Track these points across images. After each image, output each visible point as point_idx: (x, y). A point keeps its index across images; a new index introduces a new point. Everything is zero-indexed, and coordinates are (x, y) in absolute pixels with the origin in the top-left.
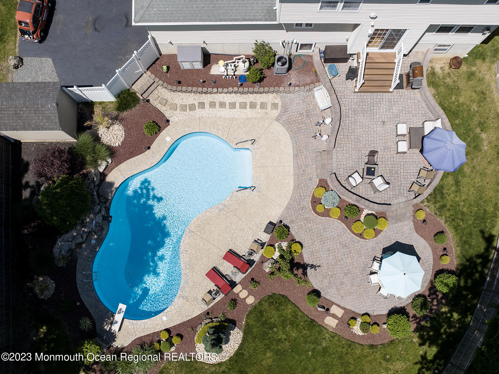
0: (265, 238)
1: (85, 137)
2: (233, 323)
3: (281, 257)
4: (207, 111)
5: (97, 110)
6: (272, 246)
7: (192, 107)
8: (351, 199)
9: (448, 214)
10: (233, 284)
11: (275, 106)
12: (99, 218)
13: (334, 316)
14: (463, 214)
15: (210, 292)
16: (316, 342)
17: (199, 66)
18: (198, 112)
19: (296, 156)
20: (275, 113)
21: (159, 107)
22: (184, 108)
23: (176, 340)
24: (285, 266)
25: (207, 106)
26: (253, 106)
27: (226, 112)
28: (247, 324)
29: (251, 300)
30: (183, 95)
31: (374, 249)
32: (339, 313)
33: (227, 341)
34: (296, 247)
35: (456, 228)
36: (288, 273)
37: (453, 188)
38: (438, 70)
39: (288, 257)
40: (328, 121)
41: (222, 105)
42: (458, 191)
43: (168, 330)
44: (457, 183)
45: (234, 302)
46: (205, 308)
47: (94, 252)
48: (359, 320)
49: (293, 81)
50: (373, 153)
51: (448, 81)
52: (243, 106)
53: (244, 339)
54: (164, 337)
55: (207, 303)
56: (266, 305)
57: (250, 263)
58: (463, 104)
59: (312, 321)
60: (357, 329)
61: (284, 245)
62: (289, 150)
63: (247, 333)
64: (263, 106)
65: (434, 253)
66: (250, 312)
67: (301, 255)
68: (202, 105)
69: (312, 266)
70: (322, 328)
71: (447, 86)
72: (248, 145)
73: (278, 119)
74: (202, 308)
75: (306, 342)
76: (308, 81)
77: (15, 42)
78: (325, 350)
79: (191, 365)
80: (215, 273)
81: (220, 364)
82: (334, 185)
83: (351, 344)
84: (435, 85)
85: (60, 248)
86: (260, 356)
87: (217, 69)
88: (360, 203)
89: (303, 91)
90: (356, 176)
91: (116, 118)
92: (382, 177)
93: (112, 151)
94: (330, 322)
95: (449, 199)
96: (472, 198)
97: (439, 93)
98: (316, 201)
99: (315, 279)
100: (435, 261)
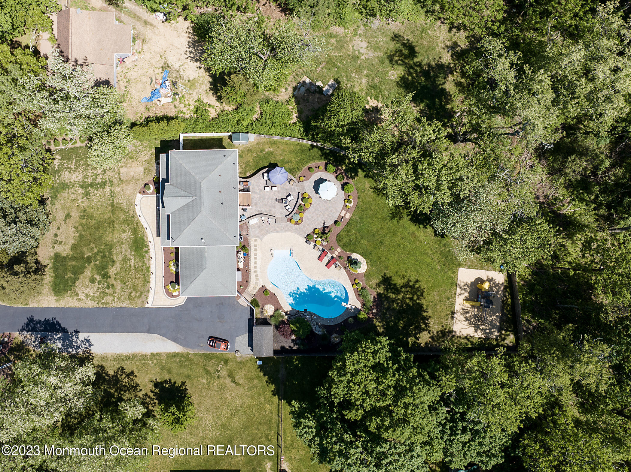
1: (272, 322)
2: (349, 257)
3: (321, 237)
4: (258, 269)
5: (259, 316)
6: (316, 241)
7: (257, 276)
8: (296, 208)
9: (301, 166)
10: (332, 257)
11: (256, 241)
12: (306, 314)
13: (345, 214)
14: (300, 160)
15: (336, 267)
16: (357, 222)
17: (240, 272)
18: (259, 273)
19: (277, 232)
20: (259, 240)
21: (257, 290)
22: (257, 280)
23: (357, 281)
24: (324, 236)
25: (256, 270)
26: (256, 250)
27: (259, 261)
28: (349, 251)
29: (339, 250)
30: (251, 280)
31: (316, 198)
32: (344, 212)
33: (357, 260)
34: (316, 231)
35: (307, 162)
36: (327, 235)
37: (290, 164)
39: (321, 235)
40: (263, 218)
41: (255, 263)
42: (291, 162)
43: (353, 285)
44: (288, 162)
45: (340, 257)
46: (342, 269)
47: (319, 317)
48: (347, 204)
49: (246, 233)
50: (276, 200)
51: (244, 166)
52: (256, 254)
53: (356, 253)
54: (355, 286)
55: (341, 268)
56: (341, 243)
57: (323, 250)
58: (253, 160)
59: (347, 223)
60: (350, 205)
61: (315, 236)
62: (275, 234)
63: (353, 251)
64: (255, 246)
65: (318, 172)
66: (344, 250)
67: (319, 229)
68: (256, 272)
69: (324, 224)
70: (351, 219)
71: (246, 167)
72: (273, 252)
73: (261, 240)
74: (343, 271)
75: (357, 226)
76: (245, 227)
77: (229, 354)
78: (360, 218)
79: (367, 275)
80: (328, 265)
81: (367, 263)
82: (290, 216)
83: (357, 207)
84: (245, 172)
85: (319, 331)
86: (363, 245)
87: (241, 265)
88: (298, 205)
89: (250, 229)
90: (287, 208)
91: (262, 308)
92: (287, 196)
93: (276, 310)
94: (348, 216)
95: (294, 165)
96: (294, 156)
97: (249, 170)
98: (297, 223)
99: (330, 223)
100: (321, 171)
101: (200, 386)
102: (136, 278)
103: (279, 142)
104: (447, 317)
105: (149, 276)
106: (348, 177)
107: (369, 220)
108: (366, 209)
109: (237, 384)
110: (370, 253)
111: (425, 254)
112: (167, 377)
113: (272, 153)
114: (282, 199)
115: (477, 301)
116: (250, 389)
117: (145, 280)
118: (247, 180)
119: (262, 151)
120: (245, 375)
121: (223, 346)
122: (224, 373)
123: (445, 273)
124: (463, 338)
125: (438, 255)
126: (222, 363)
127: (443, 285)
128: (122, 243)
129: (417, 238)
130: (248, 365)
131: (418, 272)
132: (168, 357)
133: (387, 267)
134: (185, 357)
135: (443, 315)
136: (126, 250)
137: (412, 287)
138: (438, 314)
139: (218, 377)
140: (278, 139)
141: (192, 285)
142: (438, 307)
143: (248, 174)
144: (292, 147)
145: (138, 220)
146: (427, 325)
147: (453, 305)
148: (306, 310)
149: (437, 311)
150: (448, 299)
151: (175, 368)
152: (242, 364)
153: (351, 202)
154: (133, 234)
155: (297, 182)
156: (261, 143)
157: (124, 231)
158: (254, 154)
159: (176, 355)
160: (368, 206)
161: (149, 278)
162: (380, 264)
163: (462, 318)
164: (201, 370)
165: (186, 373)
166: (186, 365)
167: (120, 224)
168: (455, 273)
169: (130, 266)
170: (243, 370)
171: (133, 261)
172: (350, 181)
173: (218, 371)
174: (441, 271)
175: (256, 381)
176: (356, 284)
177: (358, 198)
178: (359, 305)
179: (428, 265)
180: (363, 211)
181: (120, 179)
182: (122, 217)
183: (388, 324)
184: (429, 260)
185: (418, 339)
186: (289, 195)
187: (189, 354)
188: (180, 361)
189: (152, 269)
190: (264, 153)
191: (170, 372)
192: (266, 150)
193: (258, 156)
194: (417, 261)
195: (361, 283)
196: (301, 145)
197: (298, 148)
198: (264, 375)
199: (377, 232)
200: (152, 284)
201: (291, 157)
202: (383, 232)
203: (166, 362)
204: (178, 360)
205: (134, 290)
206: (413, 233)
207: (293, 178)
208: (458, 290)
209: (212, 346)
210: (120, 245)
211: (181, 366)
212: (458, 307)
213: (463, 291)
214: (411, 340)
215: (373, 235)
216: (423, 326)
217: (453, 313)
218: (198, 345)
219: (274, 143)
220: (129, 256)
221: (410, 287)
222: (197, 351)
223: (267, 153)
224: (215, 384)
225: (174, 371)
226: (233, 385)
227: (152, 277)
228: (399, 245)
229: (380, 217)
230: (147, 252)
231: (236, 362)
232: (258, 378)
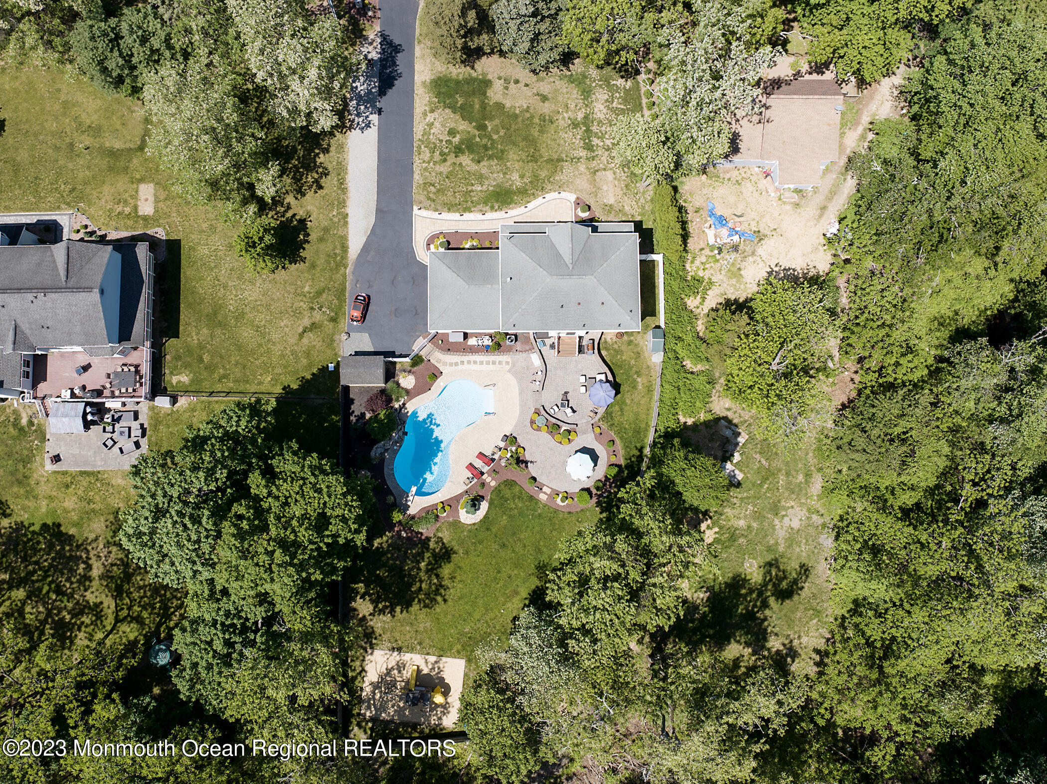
0: (502, 445)
1: (390, 385)
2: (483, 497)
3: (512, 456)
4: (466, 366)
5: (398, 367)
6: (506, 450)
7: (456, 364)
8: (554, 421)
9: (616, 429)
10: (482, 473)
11: (507, 363)
12: (401, 433)
13: (545, 493)
14: (625, 429)
15: (468, 479)
16: (534, 510)
17: (462, 340)
18: (460, 367)
19: (520, 394)
20: (508, 367)
21: (436, 364)
22: (451, 364)
23: (447, 508)
24: (513, 462)
25: (465, 363)
26: (494, 363)
27: (477, 367)
28: (491, 499)
29: (493, 484)
30: (451, 357)
31: (569, 451)
32: (548, 491)
33: (479, 509)
34: (521, 450)
35: (621, 438)
36: (515, 466)
37: (619, 413)
38: (609, 340)
39: (516, 456)
40: (540, 373)
41: (475, 362)
42: (622, 415)
43: (442, 503)
44: (622, 410)
45: (483, 484)
46: (466, 488)
47: (396, 453)
48: (561, 496)
49: (518, 349)
50: (566, 393)
51: (616, 346)
52: (488, 363)
53: (489, 508)
54: (440, 506)
55: (467, 486)
56: (503, 486)
57: (493, 460)
58: (625, 360)
59: (532, 496)
60: (559, 501)
61: (514, 449)
62: (517, 390)
63: (491, 503)
64: (500, 363)
65: (608, 454)
66: (493, 491)
67: (524, 455)
68: (462, 362)
69: (531, 462)
70: (537, 501)
71: (615, 350)
72: (491, 387)
73: (509, 371)
74: (462, 489)
75: (528, 510)
76: (527, 348)
77: (344, 323)
78: (540, 515)
79: (456, 524)
80: (471, 467)
81: (474, 524)
82: (543, 412)
83: (556, 511)
84: (607, 349)
85: (375, 452)
86: (500, 519)
87: (472, 341)
88: (559, 423)
89: (525, 355)
90: (555, 407)
91: (410, 372)
92: (571, 408)
93: (407, 392)
94: (543, 497)
95: (616, 420)
96: (631, 419)
97: (609, 354)
98: (532, 422)
99: (533, 470)
100: (608, 458)
101: (299, 283)
102: (455, 193)
103: (651, 399)
104: (392, 640)
105: (458, 211)
106: (599, 496)
107: (537, 528)
108: (553, 524)
109: (301, 335)
110: (488, 529)
111: (487, 610)
112: (313, 237)
113: (634, 387)
114: (568, 401)
115: (416, 685)
116: (293, 353)
117: (452, 205)
118: (596, 351)
119: (638, 374)
120: (314, 346)
121: (357, 314)
122: (317, 316)
123: (458, 639)
124: (361, 666)
125: (485, 630)
126: (332, 314)
127: (440, 636)
128: (505, 174)
129: (509, 598)
130: (329, 351)
131: (460, 598)
132: (342, 237)
133: (467, 553)
134: (341, 262)
135: (397, 635)
136: (495, 180)
137: (437, 592)
138: (398, 629)
139: (312, 309)
140: (656, 396)
141: (445, 267)
142: (408, 628)
143: (604, 353)
144: (644, 416)
145: (539, 196)
146: (382, 612)
147: (412, 650)
148: (406, 434)
149: (402, 626)
150: (420, 644)
151: (327, 247)
152: (331, 342)
153: (563, 501)
154: (517, 189)
155: (592, 422)
156: (650, 372)
157: (522, 177)
158: (633, 362)
159: (345, 248)
160: (557, 526)
161: (454, 212)
162: (473, 543)
163: (392, 663)
164: (322, 284)
165: (319, 263)
166: (330, 263)
167: (533, 171)
168: (458, 655)
169: (473, 185)
170: (321, 343)
171: (479, 188)
172: (595, 500)
173: (320, 308)
174: (461, 634)
175: (305, 361)
176: (443, 508)
177: (570, 513)
178: (412, 511)
179: (470, 614)
180: (550, 519)
181: (597, 171)
182: (543, 174)
183: (384, 553)
184: (477, 615)
185: (362, 597)
186: (574, 411)
187: (346, 268)
188: (335, 254)
189: (467, 216)
190: (635, 376)
191: (321, 240)
192: (639, 380)
193: (631, 368)
194: (476, 598)
195: (445, 514)
196: (646, 430)
197: (643, 426)
198: (313, 374)
199: (520, 540)
200: (446, 215)
201: (629, 415)
202: (519, 548)
203: (334, 235)
204: (337, 251)
205: (438, 191)
206: (516, 593)
207: (599, 416)
208: (432, 659)
209: (356, 298)
210: (502, 170)
211: (329, 256)
212: (407, 657)
213: (430, 667)
214: (361, 587)
215: (514, 534)
216: (380, 606)
217: (399, 650)
218: (357, 281)
219: (649, 390)
220: (487, 183)
221: (437, 590)
222: (349, 278)
223: (635, 380)
224: (302, 304)
225: (322, 246)
226: (300, 330)
227: (456, 216)
228: (499, 572)
229: (542, 543)
230: (492, 208)
231: (333, 334)
232: (310, 365)
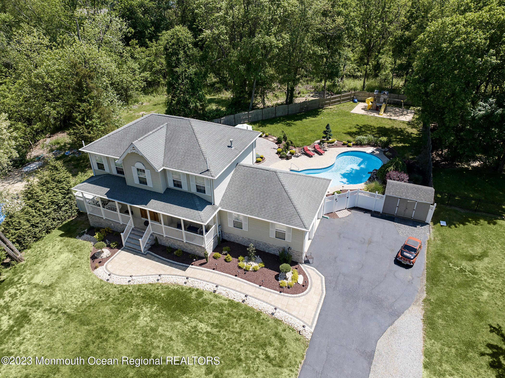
102: (240, 333)
105: (248, 309)
117: (252, 318)
128: (154, 330)
136: (173, 328)
145: (134, 286)
154: (153, 304)
157: (136, 316)
161: (252, 309)
167: (117, 317)
169: (208, 333)
171: (202, 326)
181: (46, 287)
182: (107, 309)
189: (238, 298)
200: (267, 309)
205: (263, 346)
210: (154, 337)
220: (186, 328)
227: (252, 303)
230: (200, 294)
